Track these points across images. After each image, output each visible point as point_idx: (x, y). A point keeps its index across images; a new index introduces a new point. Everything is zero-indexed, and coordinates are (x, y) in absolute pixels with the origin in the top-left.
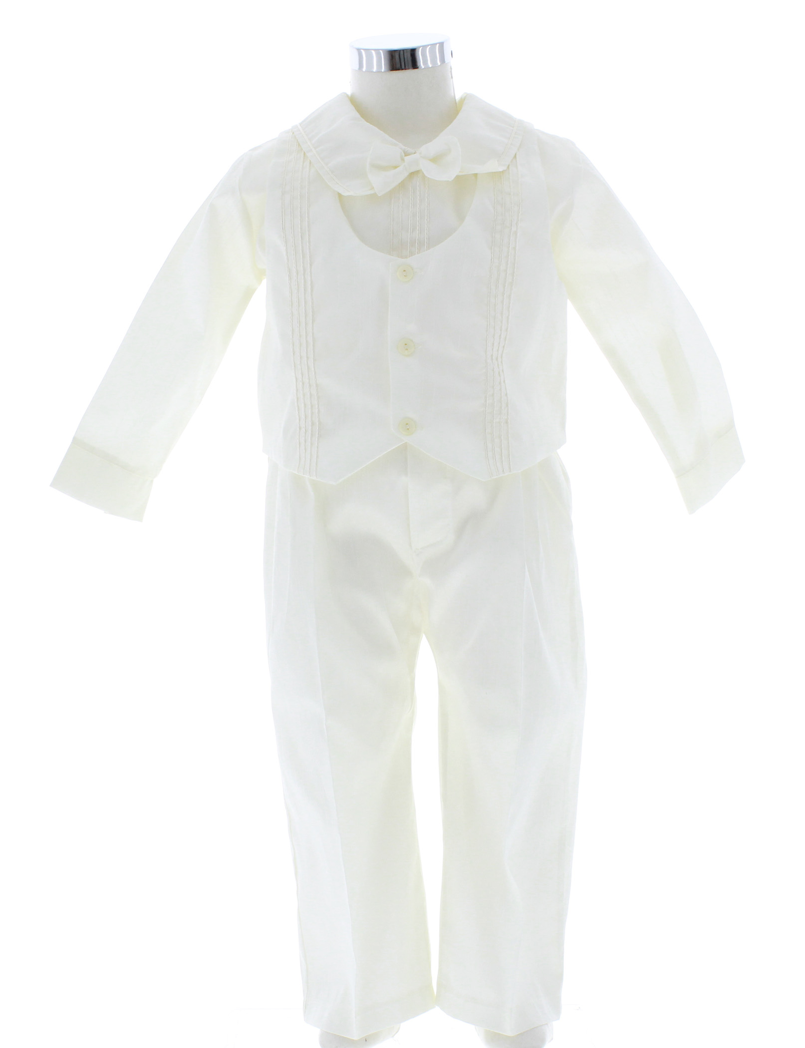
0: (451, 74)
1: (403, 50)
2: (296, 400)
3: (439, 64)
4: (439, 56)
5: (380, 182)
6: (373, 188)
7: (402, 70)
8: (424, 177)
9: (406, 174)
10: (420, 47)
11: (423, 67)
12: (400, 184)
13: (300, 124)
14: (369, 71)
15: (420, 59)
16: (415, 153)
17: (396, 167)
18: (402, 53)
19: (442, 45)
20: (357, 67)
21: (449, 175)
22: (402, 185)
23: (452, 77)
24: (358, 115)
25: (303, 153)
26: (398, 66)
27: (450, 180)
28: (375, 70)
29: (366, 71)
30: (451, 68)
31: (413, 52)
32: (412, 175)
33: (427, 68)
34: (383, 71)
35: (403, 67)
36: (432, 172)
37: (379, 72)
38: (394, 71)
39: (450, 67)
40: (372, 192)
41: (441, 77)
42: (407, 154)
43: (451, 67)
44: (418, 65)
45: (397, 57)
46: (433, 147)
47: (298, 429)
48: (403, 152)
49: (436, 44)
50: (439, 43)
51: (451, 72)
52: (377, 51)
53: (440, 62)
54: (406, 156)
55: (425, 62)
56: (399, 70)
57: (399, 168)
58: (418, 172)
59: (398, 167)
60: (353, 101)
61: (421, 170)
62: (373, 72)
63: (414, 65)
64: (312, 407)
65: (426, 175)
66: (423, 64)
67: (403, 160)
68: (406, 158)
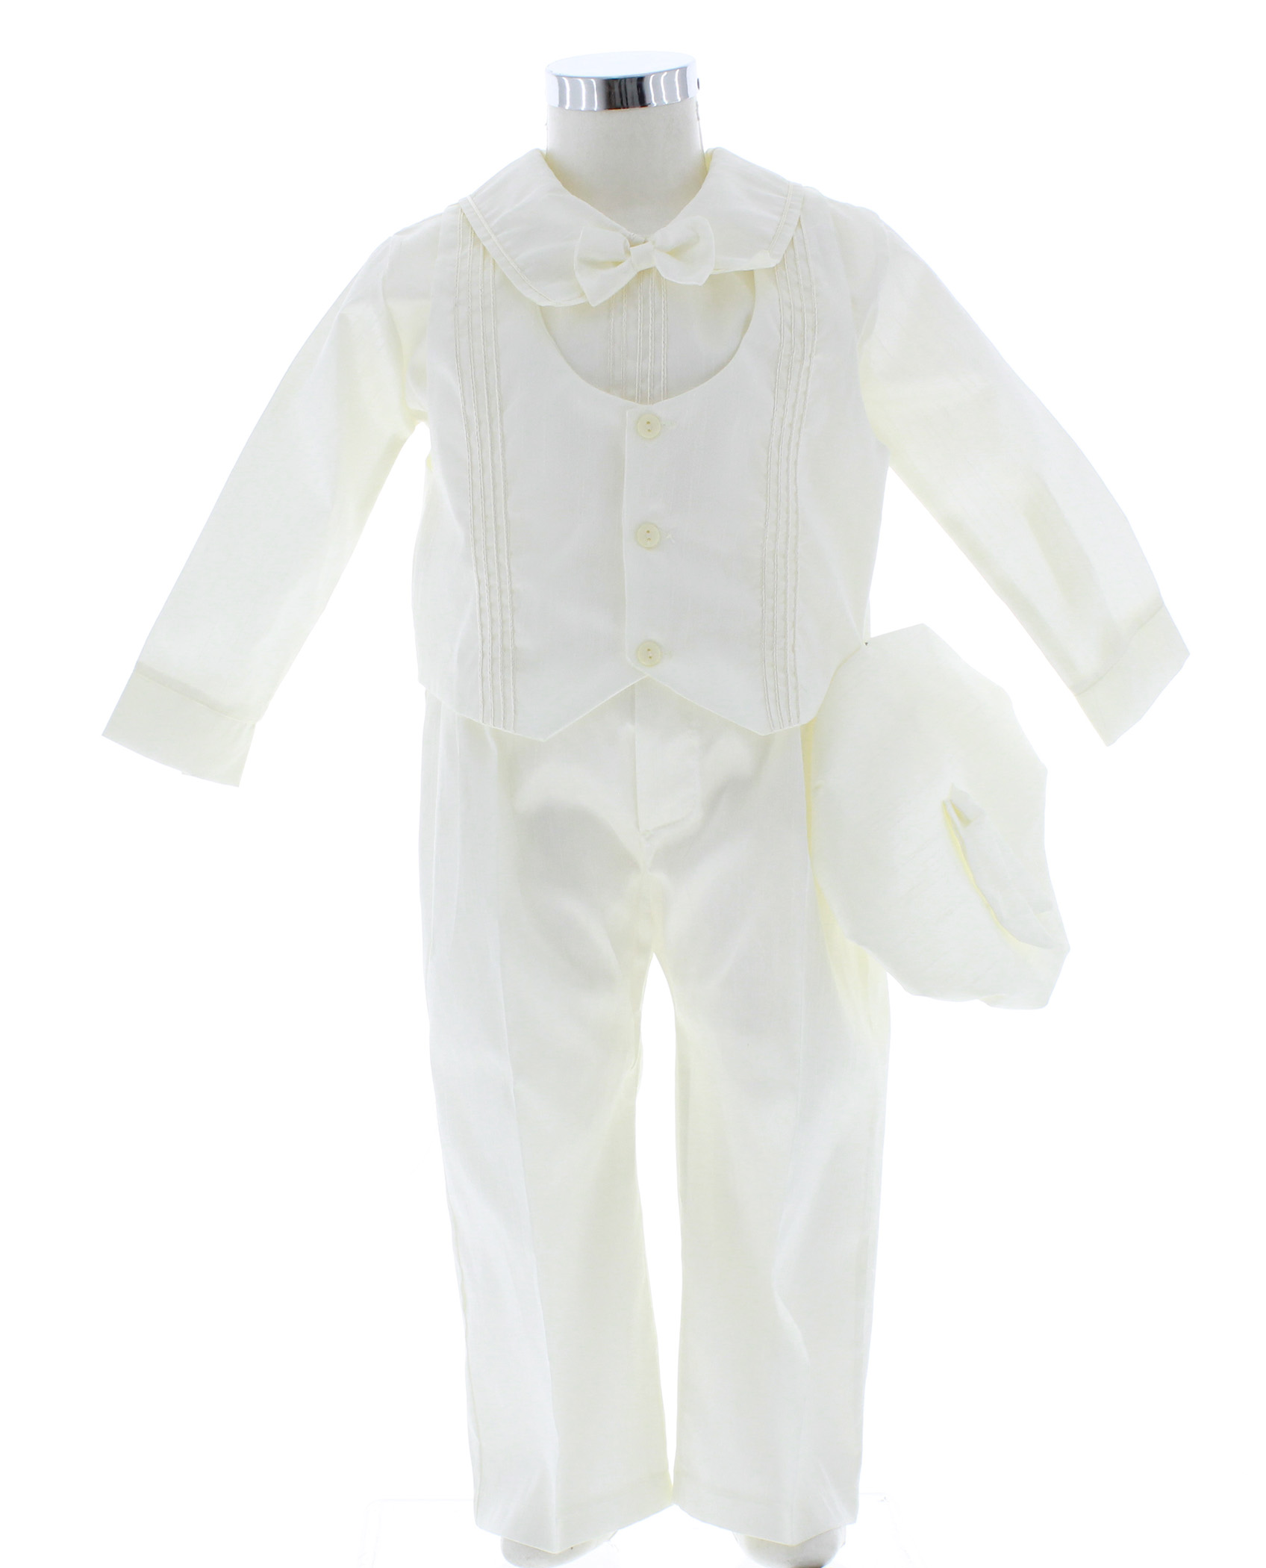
0: (697, 114)
1: (625, 79)
2: (478, 612)
3: (679, 99)
4: (680, 87)
5: (595, 286)
6: (583, 294)
7: (624, 108)
8: (659, 275)
9: (633, 274)
10: (650, 75)
11: (655, 105)
12: (623, 289)
13: (473, 196)
14: (575, 108)
15: (650, 91)
16: (645, 242)
17: (617, 263)
18: (623, 83)
19: (683, 71)
20: (556, 103)
21: (698, 277)
22: (628, 290)
23: (698, 119)
24: (559, 185)
25: (481, 249)
26: (618, 103)
27: (700, 284)
28: (583, 108)
29: (570, 109)
30: (697, 106)
31: (640, 81)
32: (641, 274)
33: (661, 106)
34: (595, 109)
35: (625, 105)
36: (671, 270)
37: (590, 111)
38: (614, 110)
39: (695, 105)
40: (581, 301)
41: (681, 121)
42: (633, 243)
43: (697, 103)
44: (647, 102)
45: (616, 90)
46: (674, 231)
47: (480, 655)
48: (628, 241)
49: (676, 70)
50: (680, 69)
51: (697, 110)
52: (586, 79)
53: (680, 96)
54: (631, 246)
55: (658, 97)
56: (620, 108)
57: (621, 265)
58: (648, 271)
59: (621, 263)
60: (550, 160)
61: (655, 267)
62: (581, 111)
63: (642, 102)
64: (503, 623)
65: (663, 275)
66: (655, 101)
67: (628, 252)
68: (632, 249)
